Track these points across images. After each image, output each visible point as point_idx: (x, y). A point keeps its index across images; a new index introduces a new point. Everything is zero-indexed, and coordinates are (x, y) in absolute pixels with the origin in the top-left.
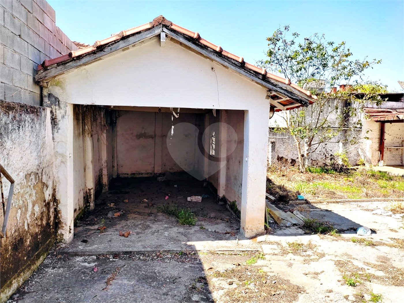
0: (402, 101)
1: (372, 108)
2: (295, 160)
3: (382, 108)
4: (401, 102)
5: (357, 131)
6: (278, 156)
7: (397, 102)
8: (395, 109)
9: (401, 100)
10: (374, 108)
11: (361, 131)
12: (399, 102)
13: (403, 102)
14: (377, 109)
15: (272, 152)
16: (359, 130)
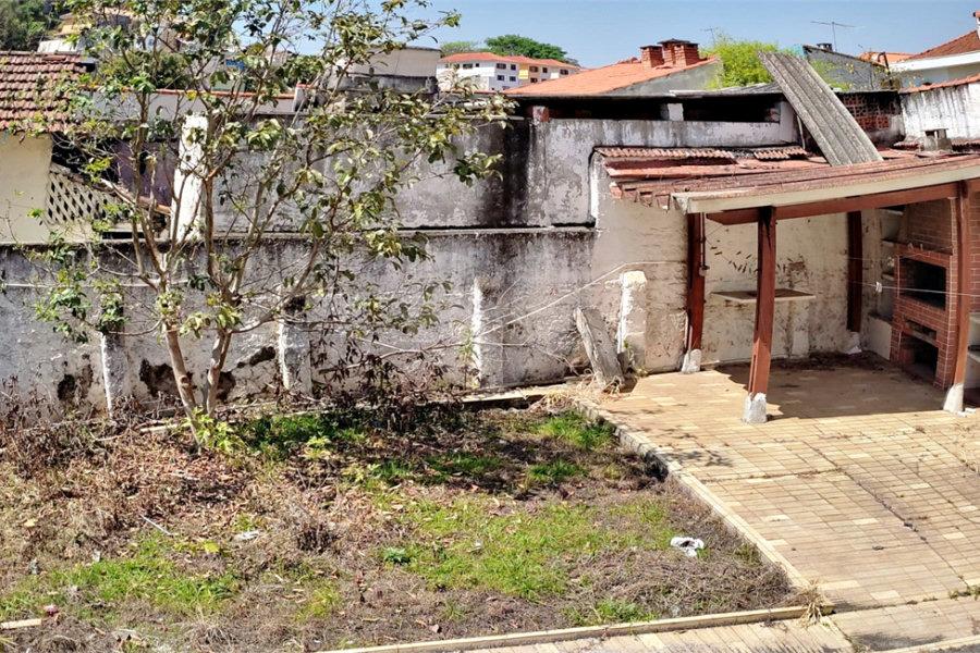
0: (774, 117)
1: (646, 147)
2: (230, 373)
3: (690, 148)
4: (771, 121)
5: (567, 236)
6: (144, 363)
7: (754, 124)
8: (747, 149)
9: (769, 114)
10: (652, 148)
11: (592, 236)
12: (764, 124)
13: (779, 122)
14: (669, 153)
15: (110, 349)
16: (581, 236)
